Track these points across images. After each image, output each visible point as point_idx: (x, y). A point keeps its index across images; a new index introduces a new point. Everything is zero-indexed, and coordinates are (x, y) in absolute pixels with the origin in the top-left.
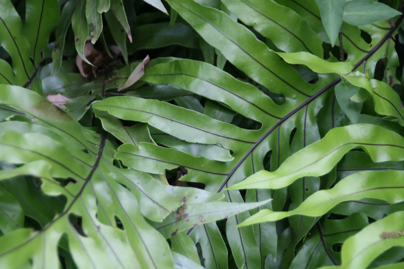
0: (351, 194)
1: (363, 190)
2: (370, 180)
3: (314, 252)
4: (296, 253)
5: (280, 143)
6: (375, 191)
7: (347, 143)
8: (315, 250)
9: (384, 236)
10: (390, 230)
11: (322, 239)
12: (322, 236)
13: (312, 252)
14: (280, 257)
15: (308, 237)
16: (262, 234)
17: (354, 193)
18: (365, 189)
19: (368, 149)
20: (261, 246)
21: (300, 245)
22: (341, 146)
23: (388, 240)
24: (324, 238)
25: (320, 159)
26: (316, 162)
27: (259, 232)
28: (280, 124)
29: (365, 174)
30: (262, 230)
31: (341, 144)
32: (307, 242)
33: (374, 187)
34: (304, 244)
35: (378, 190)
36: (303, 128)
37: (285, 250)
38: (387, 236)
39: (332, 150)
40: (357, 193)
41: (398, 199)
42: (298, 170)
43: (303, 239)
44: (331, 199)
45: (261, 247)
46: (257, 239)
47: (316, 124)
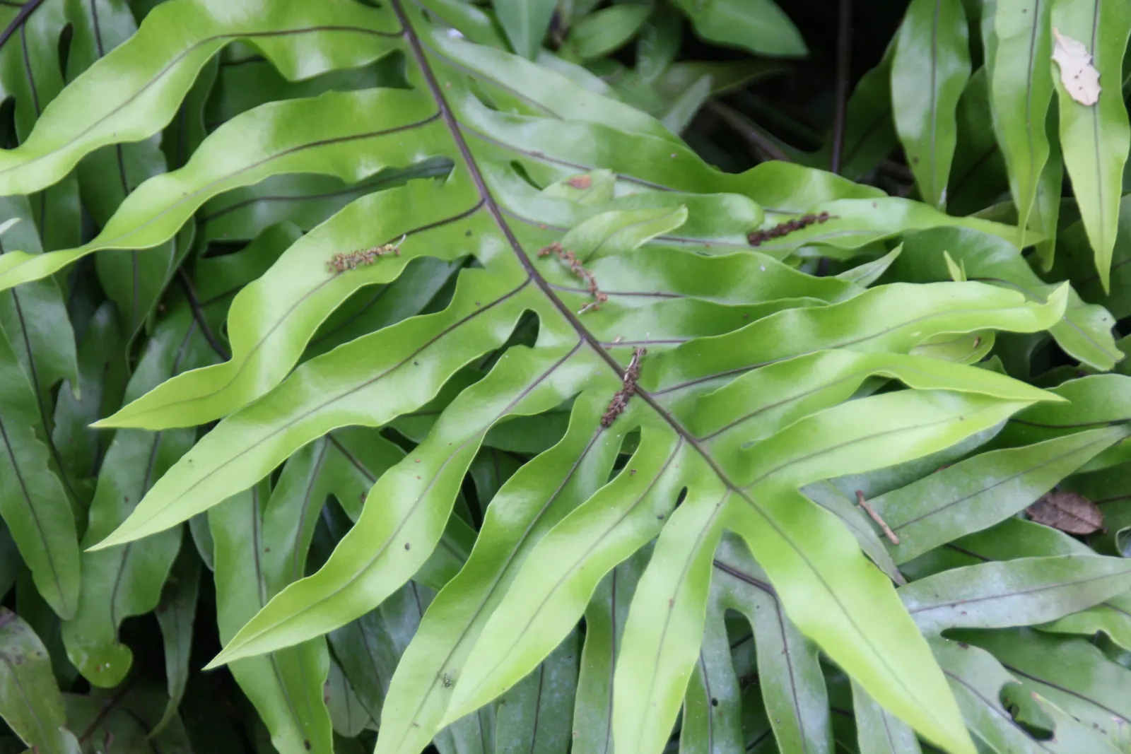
0: (239, 173)
1: (267, 156)
2: (284, 128)
3: (179, 355)
4: (134, 366)
5: (34, 73)
6: (300, 153)
7: (204, 38)
8: (182, 346)
9: (338, 267)
10: (348, 248)
11: (196, 316)
12: (194, 306)
13: (174, 354)
14: (96, 386)
15: (160, 316)
16: (29, 331)
17: (245, 170)
18: (274, 153)
19: (267, 47)
20: (34, 361)
21: (141, 343)
22: (191, 49)
23: (348, 274)
24: (202, 312)
25: (140, 92)
26: (129, 102)
27: (19, 326)
28: (22, 20)
29: (268, 112)
30: (28, 320)
31: (190, 45)
32: (158, 331)
33: (297, 145)
34: (152, 335)
35: (307, 151)
36: (91, 23)
37: (107, 366)
38: (345, 265)
39: (168, 63)
40: (254, 166)
41: (368, 167)
42: (84, 133)
43: (145, 323)
44: (185, 194)
45: (32, 366)
46: (19, 345)
47: (126, 8)
